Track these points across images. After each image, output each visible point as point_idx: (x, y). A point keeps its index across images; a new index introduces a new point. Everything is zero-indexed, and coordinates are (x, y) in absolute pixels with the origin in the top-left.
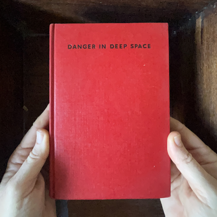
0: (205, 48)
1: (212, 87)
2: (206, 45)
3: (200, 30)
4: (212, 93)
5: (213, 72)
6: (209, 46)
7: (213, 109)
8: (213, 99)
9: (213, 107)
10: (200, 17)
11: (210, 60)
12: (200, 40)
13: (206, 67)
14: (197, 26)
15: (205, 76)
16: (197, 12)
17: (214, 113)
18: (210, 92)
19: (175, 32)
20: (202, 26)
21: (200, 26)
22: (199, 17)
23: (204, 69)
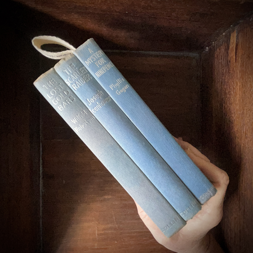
0: (240, 65)
1: (245, 108)
2: (240, 62)
4: (245, 114)
6: (243, 63)
7: (245, 132)
8: (246, 121)
9: (246, 129)
10: (235, 31)
11: (244, 79)
12: (234, 57)
14: (232, 41)
15: (238, 96)
16: (231, 26)
17: (246, 135)
18: (243, 113)
19: (207, 48)
20: (236, 41)
21: (235, 41)
23: (238, 89)
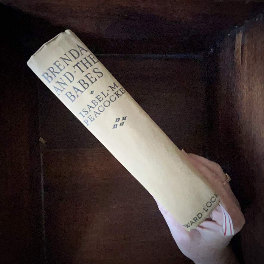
0: (246, 67)
1: (253, 112)
2: (246, 64)
3: (241, 48)
4: (253, 118)
5: (254, 95)
6: (249, 65)
8: (254, 126)
9: (254, 134)
10: (241, 32)
11: (251, 82)
12: (240, 59)
13: (247, 89)
14: (237, 42)
15: (245, 99)
19: (212, 49)
20: (242, 42)
22: (239, 32)
